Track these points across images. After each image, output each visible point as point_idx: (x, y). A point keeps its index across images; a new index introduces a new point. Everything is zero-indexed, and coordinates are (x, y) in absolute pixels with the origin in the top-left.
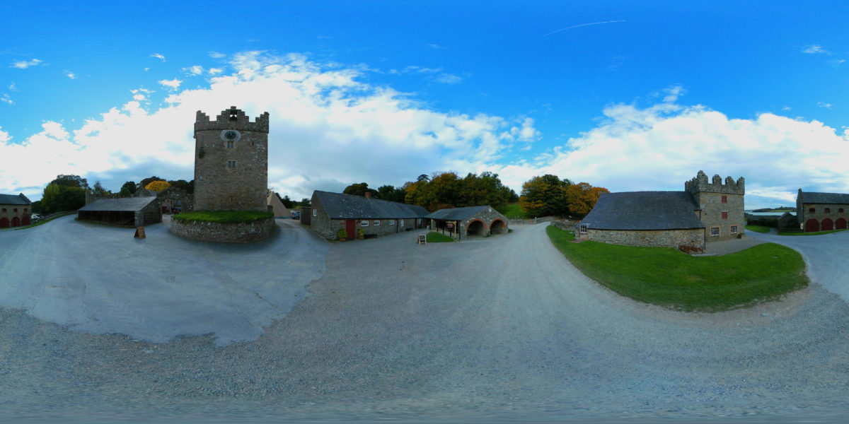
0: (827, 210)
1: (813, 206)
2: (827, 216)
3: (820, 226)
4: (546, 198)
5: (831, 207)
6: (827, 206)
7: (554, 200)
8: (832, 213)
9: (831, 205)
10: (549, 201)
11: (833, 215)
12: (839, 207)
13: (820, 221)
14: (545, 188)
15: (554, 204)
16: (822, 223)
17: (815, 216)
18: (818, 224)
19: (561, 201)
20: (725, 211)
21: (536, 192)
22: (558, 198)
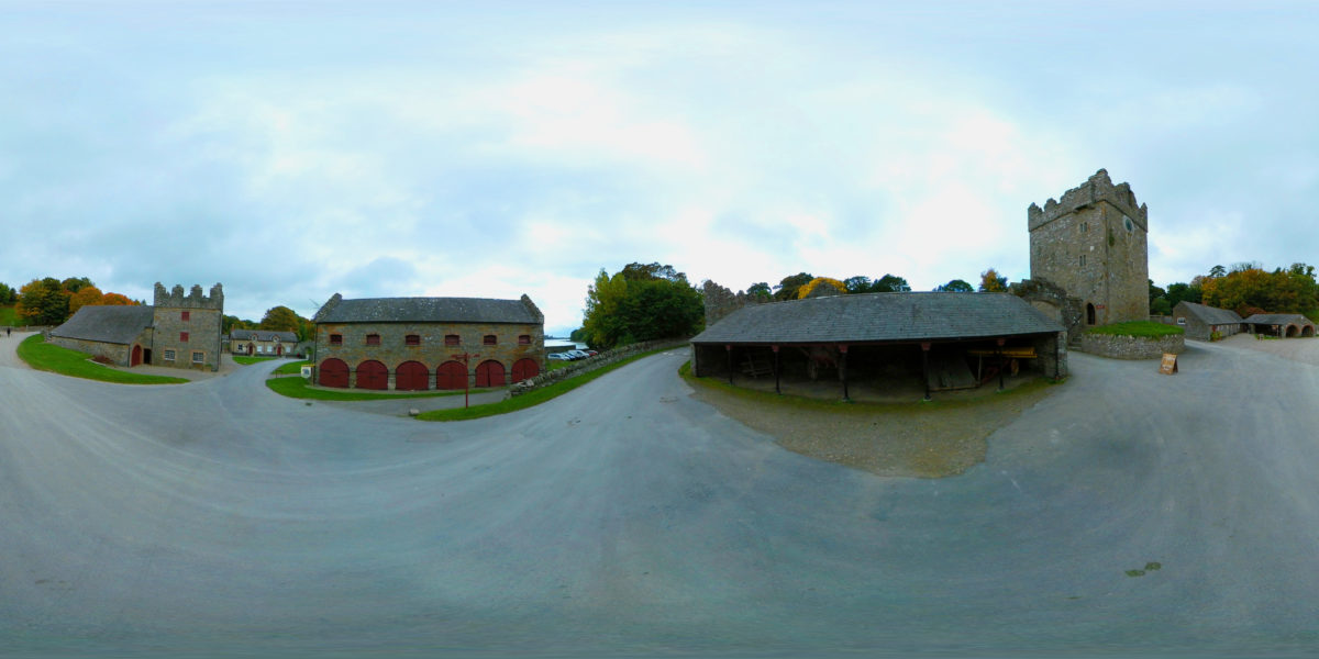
0: (373, 339)
1: (338, 330)
2: (373, 353)
3: (353, 377)
4: (43, 305)
5: (382, 331)
6: (370, 330)
7: (52, 308)
8: (384, 347)
9: (385, 327)
10: (47, 308)
11: (389, 352)
12: (404, 331)
13: (353, 366)
14: (43, 295)
15: (52, 311)
16: (358, 371)
17: (339, 352)
18: (347, 371)
19: (62, 309)
20: (185, 331)
21: (33, 299)
22: (57, 306)
